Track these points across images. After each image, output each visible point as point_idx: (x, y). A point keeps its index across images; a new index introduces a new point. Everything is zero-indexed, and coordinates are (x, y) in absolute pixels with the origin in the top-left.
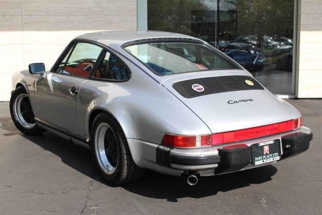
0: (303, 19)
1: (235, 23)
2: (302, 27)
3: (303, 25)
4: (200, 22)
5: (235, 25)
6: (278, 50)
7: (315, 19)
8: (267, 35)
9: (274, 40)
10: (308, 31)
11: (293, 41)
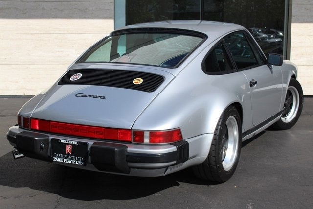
0: (295, 10)
1: (221, 13)
2: (293, 19)
3: (294, 16)
4: (183, 11)
5: (221, 15)
6: (268, 43)
7: (307, 10)
8: (256, 27)
9: (263, 32)
10: (299, 23)
11: (283, 34)
